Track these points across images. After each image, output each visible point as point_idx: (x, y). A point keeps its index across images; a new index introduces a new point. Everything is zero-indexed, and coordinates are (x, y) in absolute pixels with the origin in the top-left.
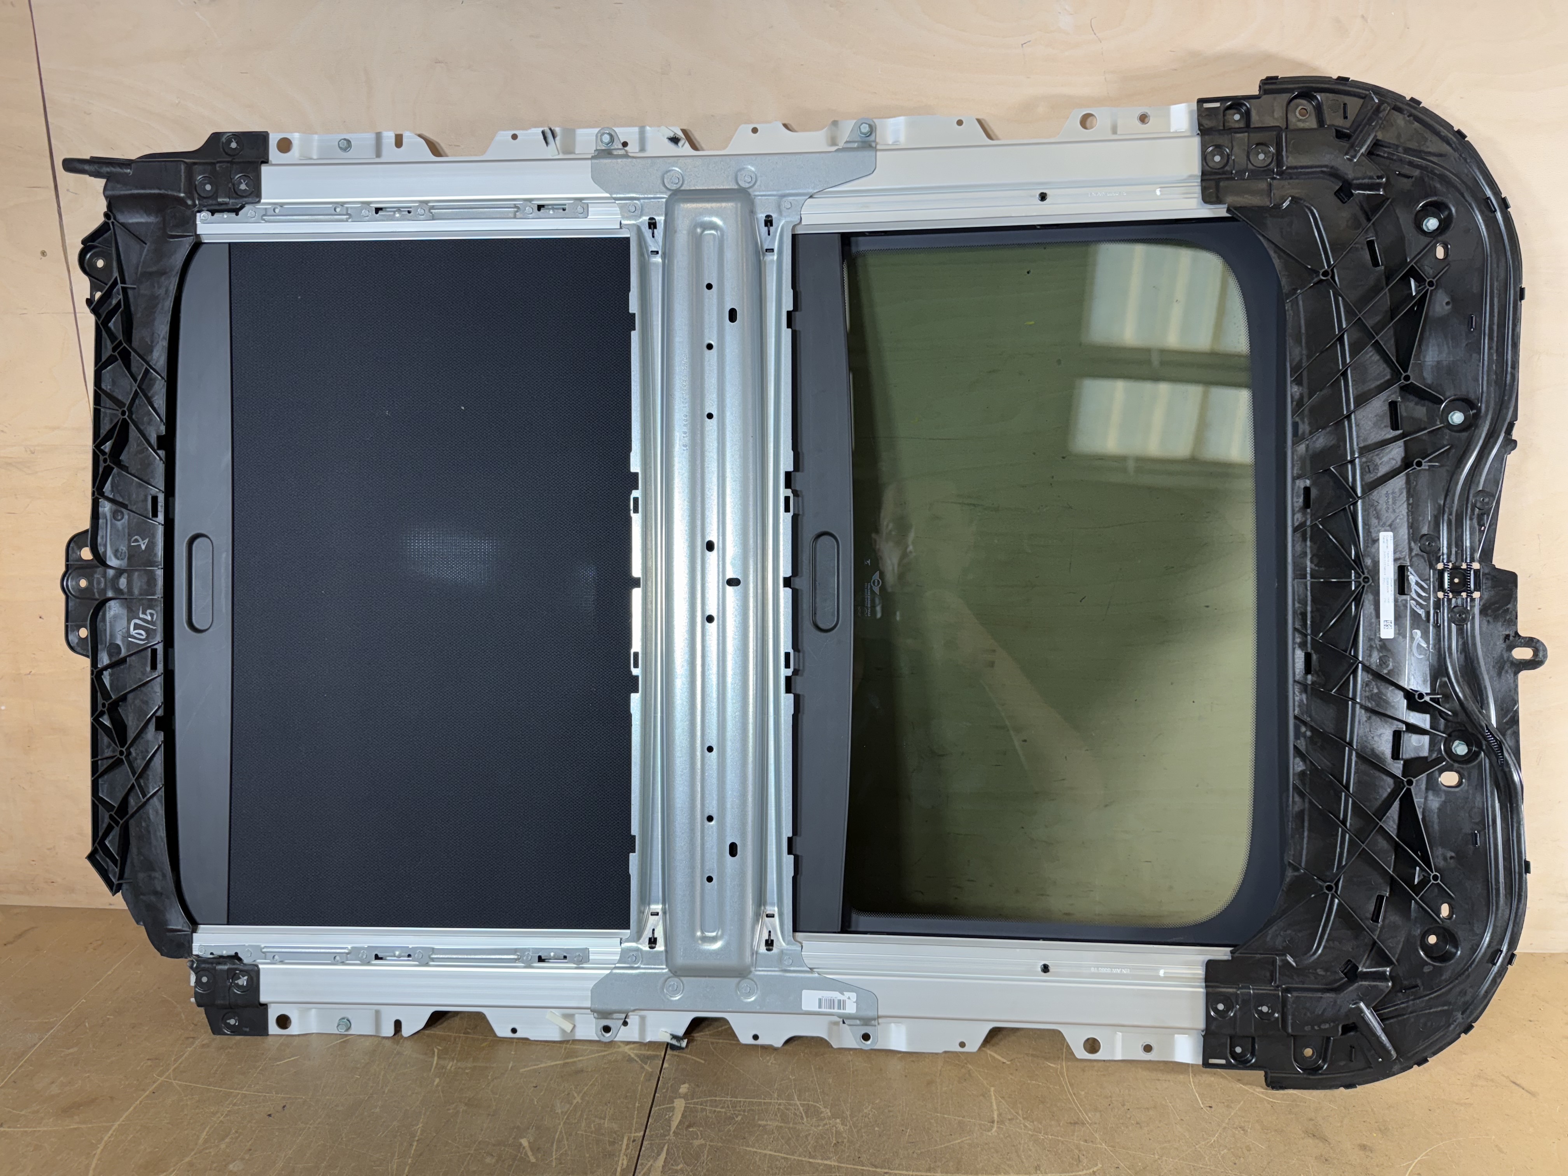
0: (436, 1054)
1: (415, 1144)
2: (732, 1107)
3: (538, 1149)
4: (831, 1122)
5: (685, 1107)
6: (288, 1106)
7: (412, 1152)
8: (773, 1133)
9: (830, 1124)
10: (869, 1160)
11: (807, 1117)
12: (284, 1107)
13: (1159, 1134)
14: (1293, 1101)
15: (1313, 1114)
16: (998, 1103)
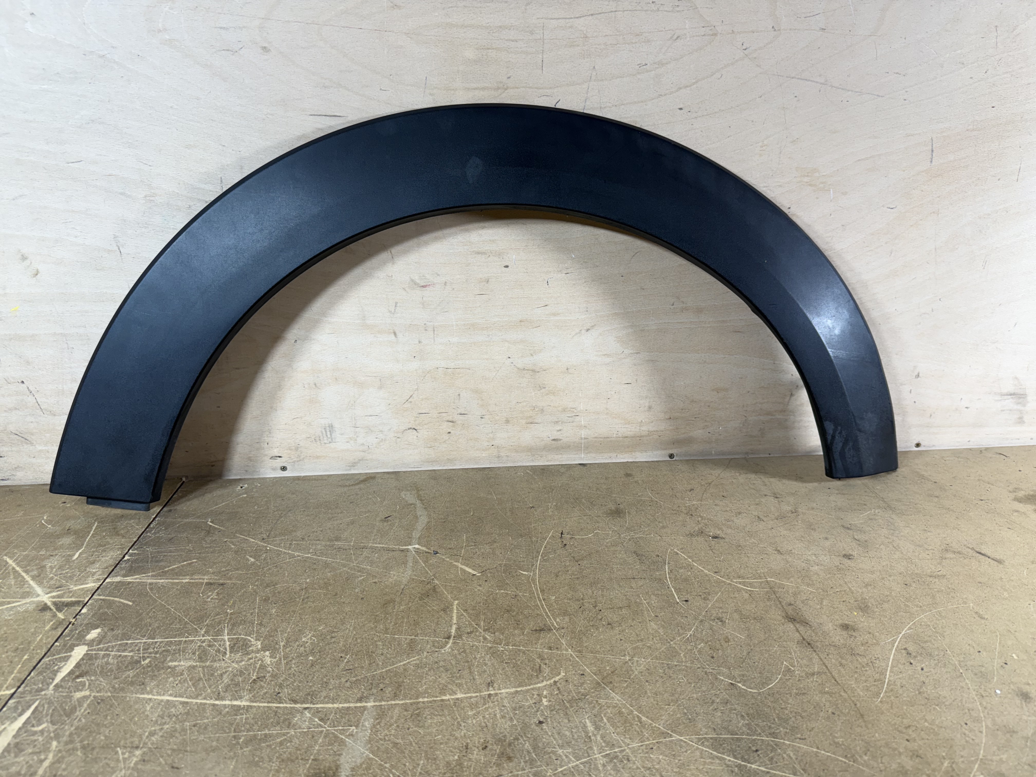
2: (144, 649)
4: (258, 655)
5: (85, 655)
8: (182, 674)
9: (256, 657)
10: (289, 694)
11: (231, 652)
13: (631, 634)
14: (771, 588)
15: (792, 598)
16: (459, 618)
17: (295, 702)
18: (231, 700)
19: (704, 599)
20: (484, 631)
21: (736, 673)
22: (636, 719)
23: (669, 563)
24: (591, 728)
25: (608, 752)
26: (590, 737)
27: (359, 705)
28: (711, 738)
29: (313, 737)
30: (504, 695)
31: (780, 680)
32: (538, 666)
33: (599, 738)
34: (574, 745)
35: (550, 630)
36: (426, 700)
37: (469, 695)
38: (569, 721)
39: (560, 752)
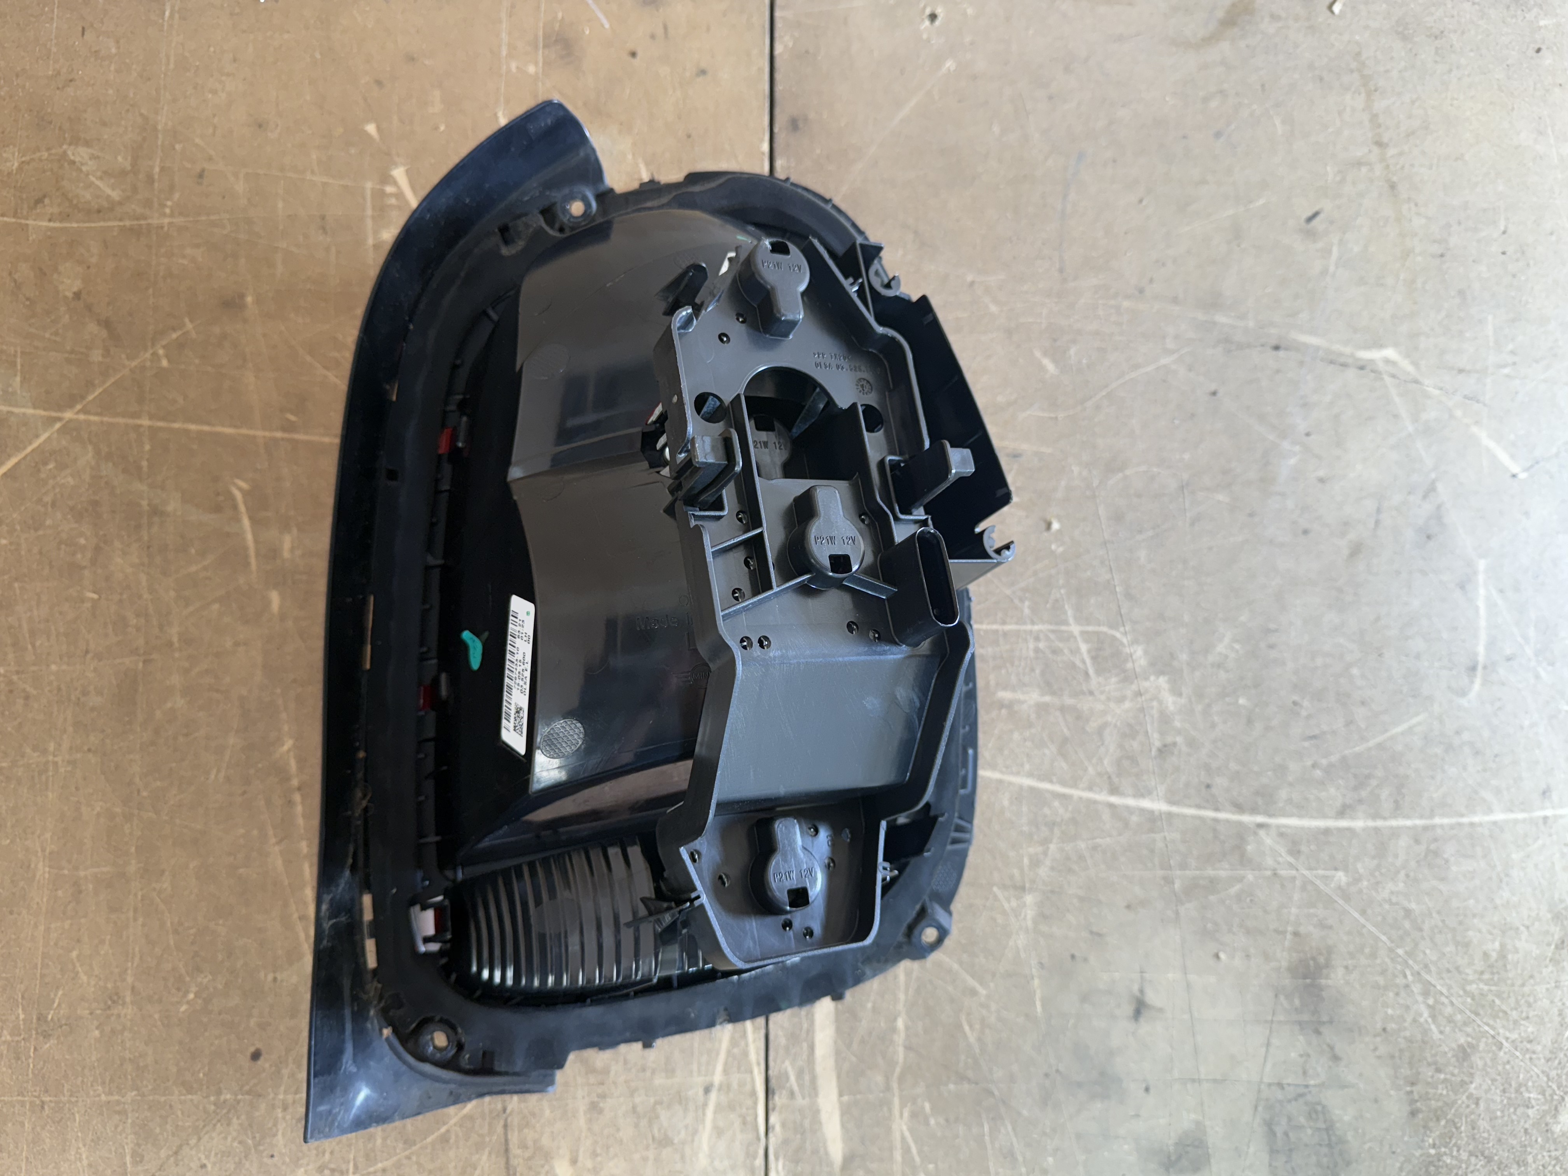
17: (1239, 808)
18: (1135, 796)
29: (1284, 887)
36: (1446, 821)
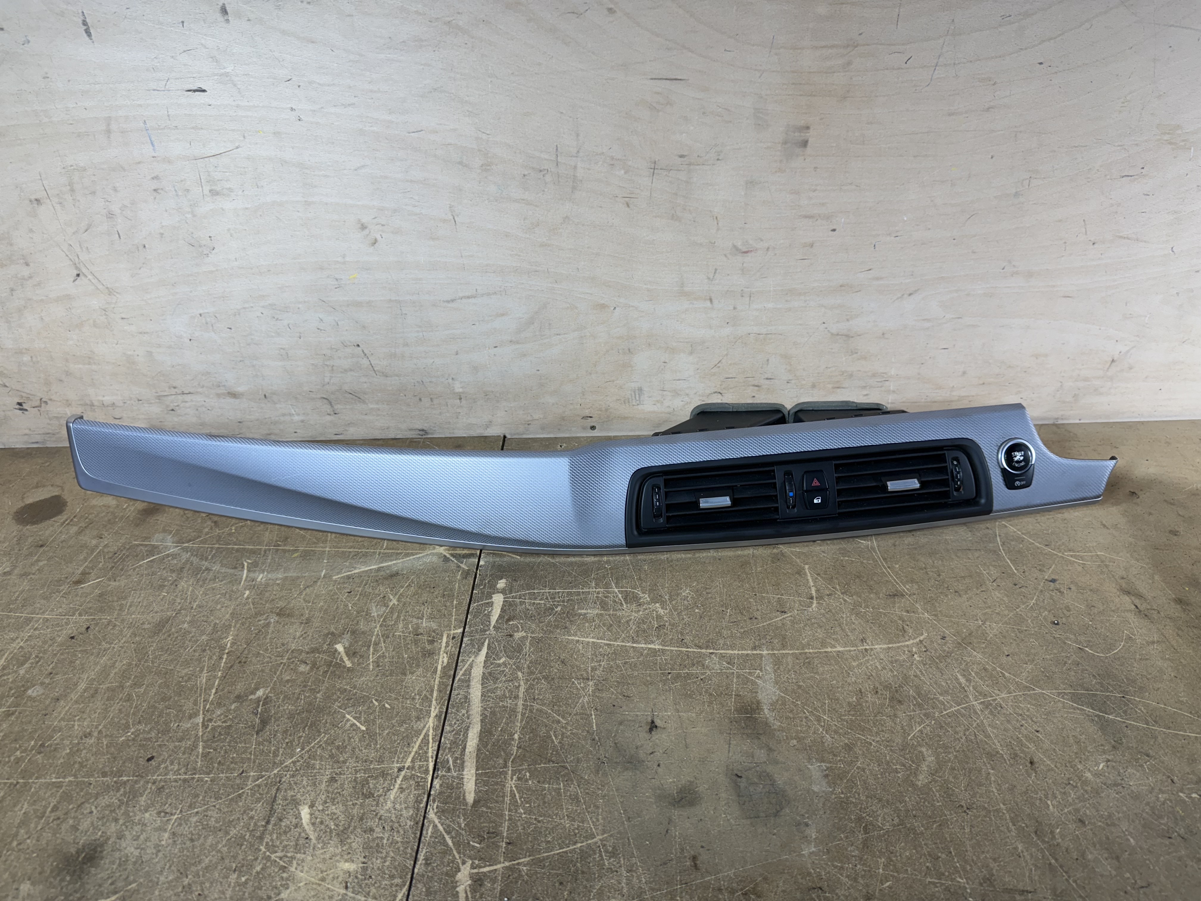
0: (246, 567)
1: (225, 656)
2: (551, 598)
3: (354, 653)
4: (650, 606)
5: (504, 602)
6: (92, 627)
7: (222, 665)
8: (594, 620)
9: (650, 608)
10: (692, 641)
11: (626, 604)
12: (88, 628)
13: (979, 601)
14: (1102, 562)
15: (1124, 572)
16: (815, 580)
17: (700, 648)
18: (645, 644)
19: (1040, 570)
20: (842, 594)
21: (1082, 638)
22: (1000, 675)
23: (1000, 536)
24: (962, 680)
25: (982, 700)
26: (964, 688)
27: (755, 652)
28: (1070, 693)
29: (728, 677)
30: (879, 650)
31: (1123, 646)
32: (901, 627)
33: (971, 688)
34: (951, 694)
35: (903, 595)
36: (811, 651)
37: (848, 649)
38: (942, 674)
39: (941, 698)
